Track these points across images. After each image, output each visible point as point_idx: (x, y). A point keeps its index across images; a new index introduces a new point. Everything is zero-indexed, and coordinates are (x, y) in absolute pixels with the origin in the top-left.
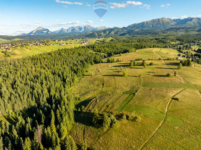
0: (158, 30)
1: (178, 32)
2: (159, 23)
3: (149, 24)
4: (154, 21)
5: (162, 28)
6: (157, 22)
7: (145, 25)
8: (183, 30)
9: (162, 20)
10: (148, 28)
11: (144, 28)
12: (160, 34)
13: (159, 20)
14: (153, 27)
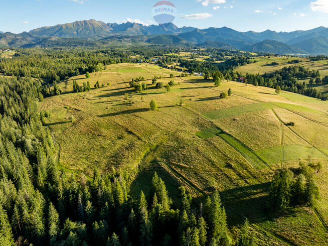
0: (89, 39)
1: (123, 42)
2: (87, 29)
3: (71, 28)
4: (79, 23)
5: (94, 36)
6: (84, 26)
7: (63, 29)
8: (129, 39)
9: (90, 24)
10: (71, 35)
11: (63, 35)
12: (98, 44)
13: (87, 24)
14: (78, 34)
